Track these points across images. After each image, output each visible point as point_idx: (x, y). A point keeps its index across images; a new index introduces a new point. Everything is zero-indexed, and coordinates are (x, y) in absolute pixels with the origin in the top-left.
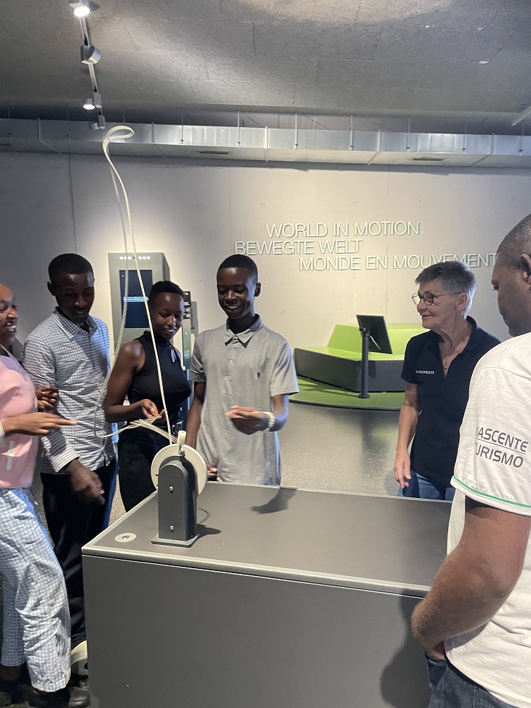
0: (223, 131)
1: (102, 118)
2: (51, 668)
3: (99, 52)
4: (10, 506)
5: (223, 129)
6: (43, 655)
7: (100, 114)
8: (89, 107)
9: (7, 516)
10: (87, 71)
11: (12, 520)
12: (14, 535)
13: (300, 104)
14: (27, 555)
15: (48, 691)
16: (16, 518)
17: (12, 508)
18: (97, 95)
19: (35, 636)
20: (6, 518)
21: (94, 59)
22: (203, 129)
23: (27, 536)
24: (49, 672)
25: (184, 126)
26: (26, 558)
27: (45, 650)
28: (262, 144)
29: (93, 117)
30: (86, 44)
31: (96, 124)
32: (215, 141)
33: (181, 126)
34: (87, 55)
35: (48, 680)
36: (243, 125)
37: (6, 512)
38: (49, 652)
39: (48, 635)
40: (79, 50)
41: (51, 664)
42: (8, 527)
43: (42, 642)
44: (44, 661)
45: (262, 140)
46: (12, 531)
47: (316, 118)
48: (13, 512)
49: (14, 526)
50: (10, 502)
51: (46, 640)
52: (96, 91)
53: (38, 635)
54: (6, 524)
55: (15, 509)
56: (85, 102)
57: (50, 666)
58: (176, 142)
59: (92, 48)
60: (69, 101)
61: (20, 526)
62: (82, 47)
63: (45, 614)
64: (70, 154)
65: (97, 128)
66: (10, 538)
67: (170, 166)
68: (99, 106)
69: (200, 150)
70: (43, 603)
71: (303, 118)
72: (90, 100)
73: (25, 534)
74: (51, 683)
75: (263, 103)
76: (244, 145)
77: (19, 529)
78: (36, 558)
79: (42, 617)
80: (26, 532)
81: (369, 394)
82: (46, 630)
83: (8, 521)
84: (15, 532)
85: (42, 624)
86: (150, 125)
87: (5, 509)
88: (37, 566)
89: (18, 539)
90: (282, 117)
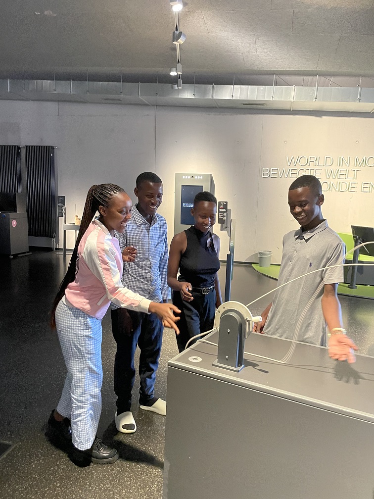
0: (262, 88)
1: (180, 81)
2: (85, 435)
3: (185, 36)
4: (85, 328)
5: (262, 87)
6: (81, 426)
7: (179, 78)
8: (173, 73)
9: (82, 333)
10: (175, 49)
11: (84, 336)
12: (82, 346)
13: (321, 68)
14: (85, 361)
15: (80, 449)
16: (86, 336)
17: (86, 330)
18: (179, 65)
19: (79, 412)
20: (81, 334)
21: (181, 40)
22: (248, 87)
23: (89, 349)
24: (83, 437)
25: (235, 86)
26: (84, 362)
27: (83, 423)
28: (289, 98)
29: (174, 81)
30: (177, 30)
31: (176, 85)
32: (256, 97)
33: (232, 86)
34: (176, 38)
35: (81, 442)
36: (276, 84)
37: (82, 331)
38: (85, 425)
39: (86, 414)
40: (172, 35)
41: (85, 432)
42: (80, 340)
43: (83, 417)
44: (81, 430)
45: (289, 95)
46: (82, 343)
47: (332, 79)
48: (86, 332)
49: (84, 341)
50: (86, 325)
51: (85, 417)
52: (178, 62)
53: (81, 412)
54: (80, 338)
55: (87, 331)
56: (170, 71)
57: (84, 434)
58: (228, 97)
59: (181, 33)
60: (160, 70)
61: (87, 342)
62: (174, 33)
63: (87, 400)
64: (157, 106)
65: (177, 88)
66: (79, 347)
67: (222, 114)
68: (180, 73)
69: (245, 103)
70: (87, 393)
71: (322, 78)
72: (174, 69)
73: (88, 348)
74: (83, 444)
75: (294, 68)
76: (276, 99)
77: (86, 343)
78: (90, 364)
79: (85, 402)
80: (89, 346)
81: (356, 285)
82: (86, 410)
83: (81, 336)
84: (83, 344)
85: (84, 406)
86: (212, 85)
87: (82, 328)
88: (89, 369)
89: (84, 349)
90: (306, 78)
